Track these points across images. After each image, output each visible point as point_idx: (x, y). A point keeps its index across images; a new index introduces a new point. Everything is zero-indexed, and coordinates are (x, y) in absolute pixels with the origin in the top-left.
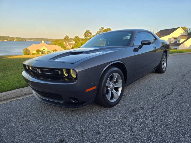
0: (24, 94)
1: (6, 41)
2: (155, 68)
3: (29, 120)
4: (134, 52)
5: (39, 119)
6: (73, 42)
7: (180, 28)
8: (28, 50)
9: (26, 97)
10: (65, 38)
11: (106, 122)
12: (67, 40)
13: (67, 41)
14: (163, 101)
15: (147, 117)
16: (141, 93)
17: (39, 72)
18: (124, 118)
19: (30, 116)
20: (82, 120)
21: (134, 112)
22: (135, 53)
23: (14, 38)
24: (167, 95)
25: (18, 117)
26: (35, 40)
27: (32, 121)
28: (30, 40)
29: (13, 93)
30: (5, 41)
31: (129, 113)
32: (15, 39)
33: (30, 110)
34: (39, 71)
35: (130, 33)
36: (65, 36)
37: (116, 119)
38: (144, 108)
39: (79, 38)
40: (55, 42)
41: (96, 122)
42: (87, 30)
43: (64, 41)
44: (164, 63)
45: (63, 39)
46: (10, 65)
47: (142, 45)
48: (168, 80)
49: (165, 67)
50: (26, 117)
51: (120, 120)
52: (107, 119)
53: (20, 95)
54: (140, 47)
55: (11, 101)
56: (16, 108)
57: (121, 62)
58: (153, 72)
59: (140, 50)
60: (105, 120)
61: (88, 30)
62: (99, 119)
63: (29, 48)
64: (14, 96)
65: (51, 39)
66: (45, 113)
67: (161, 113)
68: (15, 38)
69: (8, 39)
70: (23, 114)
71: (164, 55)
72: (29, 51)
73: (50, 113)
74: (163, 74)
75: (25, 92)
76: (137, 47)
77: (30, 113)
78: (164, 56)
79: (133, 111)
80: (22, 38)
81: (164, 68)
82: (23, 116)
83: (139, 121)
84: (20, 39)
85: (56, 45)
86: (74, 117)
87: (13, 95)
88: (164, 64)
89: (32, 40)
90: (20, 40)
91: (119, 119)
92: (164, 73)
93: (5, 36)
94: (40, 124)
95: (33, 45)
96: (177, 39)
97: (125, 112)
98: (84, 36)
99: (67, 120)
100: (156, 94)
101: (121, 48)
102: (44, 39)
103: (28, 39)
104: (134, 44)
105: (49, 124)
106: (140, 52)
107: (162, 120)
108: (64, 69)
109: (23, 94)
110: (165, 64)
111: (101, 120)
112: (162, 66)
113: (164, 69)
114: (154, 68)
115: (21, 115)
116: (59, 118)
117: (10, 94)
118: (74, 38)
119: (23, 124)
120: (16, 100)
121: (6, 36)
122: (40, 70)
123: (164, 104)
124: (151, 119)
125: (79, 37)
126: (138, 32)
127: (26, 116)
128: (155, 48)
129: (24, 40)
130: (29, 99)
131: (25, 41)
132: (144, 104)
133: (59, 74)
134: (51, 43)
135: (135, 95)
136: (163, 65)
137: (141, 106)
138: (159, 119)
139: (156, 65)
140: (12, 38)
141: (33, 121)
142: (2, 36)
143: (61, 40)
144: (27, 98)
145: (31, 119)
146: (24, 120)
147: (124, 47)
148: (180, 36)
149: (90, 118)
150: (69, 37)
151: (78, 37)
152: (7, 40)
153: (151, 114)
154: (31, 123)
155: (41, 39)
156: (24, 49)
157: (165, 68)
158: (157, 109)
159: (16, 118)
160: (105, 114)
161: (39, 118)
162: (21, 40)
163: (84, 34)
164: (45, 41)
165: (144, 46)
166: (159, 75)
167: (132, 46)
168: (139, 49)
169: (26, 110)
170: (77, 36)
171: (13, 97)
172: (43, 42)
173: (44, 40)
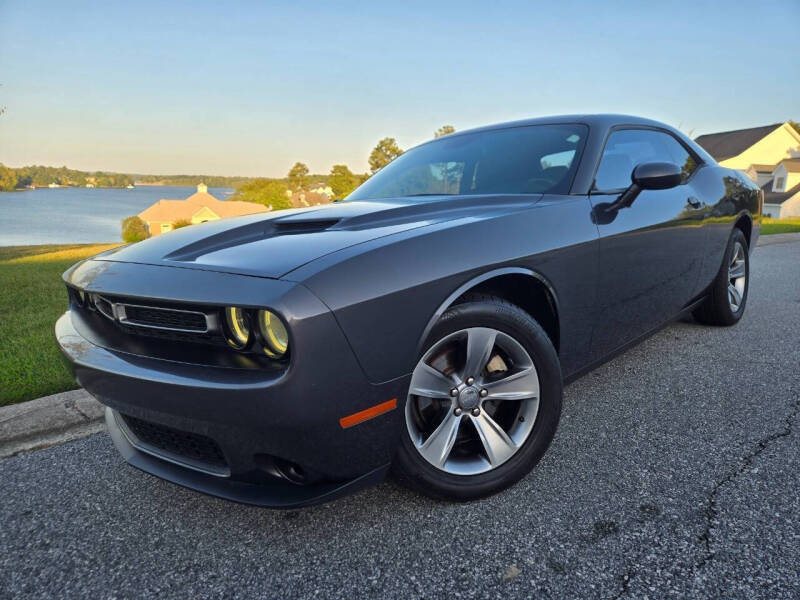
0: (81, 418)
1: (57, 186)
2: (693, 301)
3: (73, 562)
4: (594, 222)
5: (119, 558)
6: (324, 188)
7: (787, 125)
8: (140, 222)
9: (88, 433)
10: (293, 174)
11: (461, 590)
12: (301, 183)
13: (299, 188)
14: (756, 471)
15: (681, 565)
16: (635, 425)
17: (121, 318)
18: (557, 568)
19: (80, 537)
20: (334, 569)
21: (606, 534)
22: (599, 226)
23: (87, 175)
24: (773, 438)
25: (27, 539)
26: (170, 181)
27: (86, 569)
28: (153, 182)
29: (30, 414)
30: (51, 186)
31: (583, 538)
32: (92, 180)
33: (88, 505)
34: (120, 314)
35: (577, 133)
36: (292, 166)
37: (514, 571)
38: (658, 512)
39: (351, 175)
40: (251, 188)
41: (406, 585)
42: (383, 139)
43: (286, 187)
44: (734, 276)
45: (285, 179)
46: (45, 285)
47: (635, 186)
48: (762, 359)
49: (741, 296)
50: (61, 543)
51: (534, 578)
52: (463, 570)
53: (60, 423)
54: (627, 199)
55: (15, 454)
56: (27, 492)
57: (530, 273)
58: (685, 321)
59: (622, 212)
60: (456, 579)
61: (387, 139)
62: (421, 570)
63: (145, 216)
64: (34, 430)
65: (237, 179)
66: (156, 522)
67: (757, 541)
68: (92, 176)
69: (64, 181)
70: (49, 525)
71: (735, 240)
72: (146, 227)
73: (179, 524)
74: (732, 327)
75: (83, 411)
76: (611, 199)
77: (86, 520)
78: (738, 245)
79: (605, 529)
80: (117, 175)
81: (735, 303)
82: (48, 537)
83: (639, 592)
84: (112, 180)
85: (253, 201)
86: (294, 551)
87: (28, 425)
88: (733, 281)
89: (160, 184)
90: (110, 183)
91: (527, 571)
92: (738, 325)
93: (51, 168)
94: (119, 589)
95: (163, 201)
96: (771, 173)
97: (560, 531)
98: (370, 166)
99: (258, 568)
100: (710, 431)
101: (528, 204)
102: (208, 177)
103: (142, 178)
104: (597, 184)
105: (163, 590)
106: (625, 222)
107: (766, 586)
108: (233, 306)
109: (76, 421)
110: (740, 283)
111: (435, 580)
112: (727, 290)
113: (734, 308)
114: (689, 299)
115: (43, 527)
116: (219, 556)
117: (18, 417)
118: (327, 172)
119: (37, 580)
120: (40, 448)
121: (54, 166)
122: (126, 308)
123: (762, 488)
124: (707, 583)
125: (350, 169)
126: (614, 129)
127: (65, 535)
128: (696, 205)
129: (126, 181)
130: (97, 442)
131: (130, 187)
132: (660, 488)
133: (211, 333)
134: (235, 194)
135: (604, 435)
136: (730, 287)
137: (644, 495)
138: (750, 580)
139: (700, 289)
140: (79, 173)
141: (90, 568)
142: (38, 166)
143: (277, 182)
144: (88, 437)
145: (84, 557)
146: (46, 561)
147: (547, 199)
148: (785, 160)
149: (378, 563)
150: (307, 171)
151: (345, 168)
152: (59, 183)
153: (702, 552)
154: (76, 580)
155: (194, 177)
156: (125, 218)
157: (738, 300)
158: (730, 516)
159: (13, 549)
160: (456, 539)
161: (124, 550)
162: (116, 184)
163: (370, 155)
164: (209, 186)
165: (644, 192)
166: (714, 335)
167: (586, 192)
168: (621, 207)
169: (68, 506)
170: (341, 164)
171: (28, 433)
172: (202, 189)
173: (205, 183)
